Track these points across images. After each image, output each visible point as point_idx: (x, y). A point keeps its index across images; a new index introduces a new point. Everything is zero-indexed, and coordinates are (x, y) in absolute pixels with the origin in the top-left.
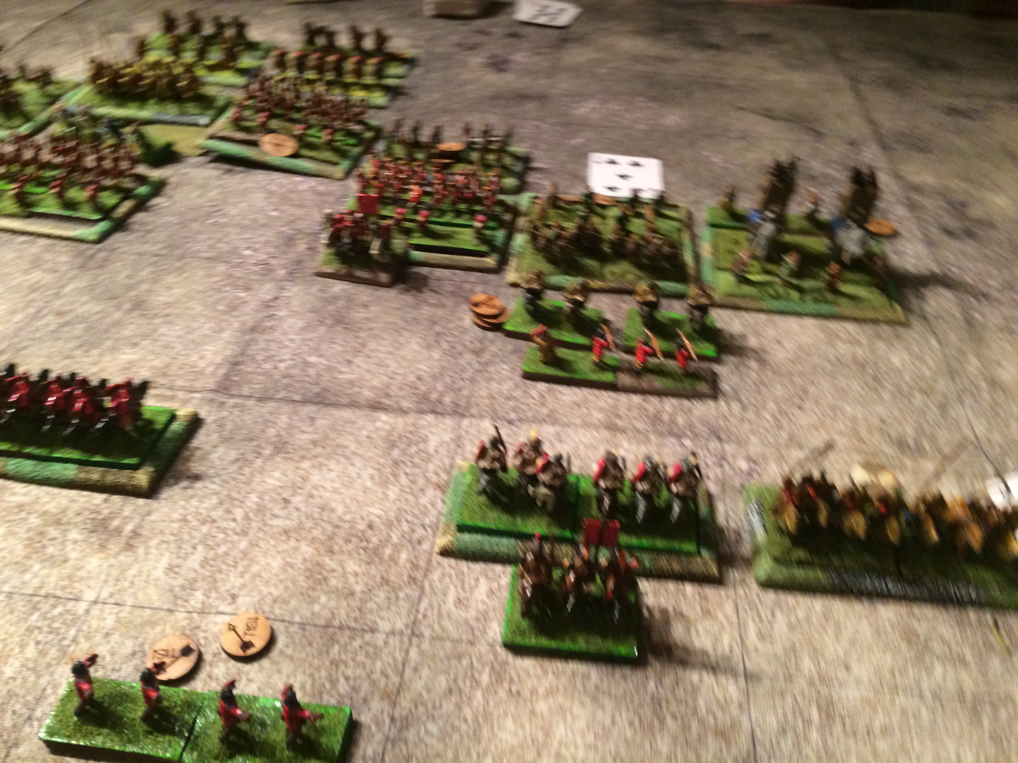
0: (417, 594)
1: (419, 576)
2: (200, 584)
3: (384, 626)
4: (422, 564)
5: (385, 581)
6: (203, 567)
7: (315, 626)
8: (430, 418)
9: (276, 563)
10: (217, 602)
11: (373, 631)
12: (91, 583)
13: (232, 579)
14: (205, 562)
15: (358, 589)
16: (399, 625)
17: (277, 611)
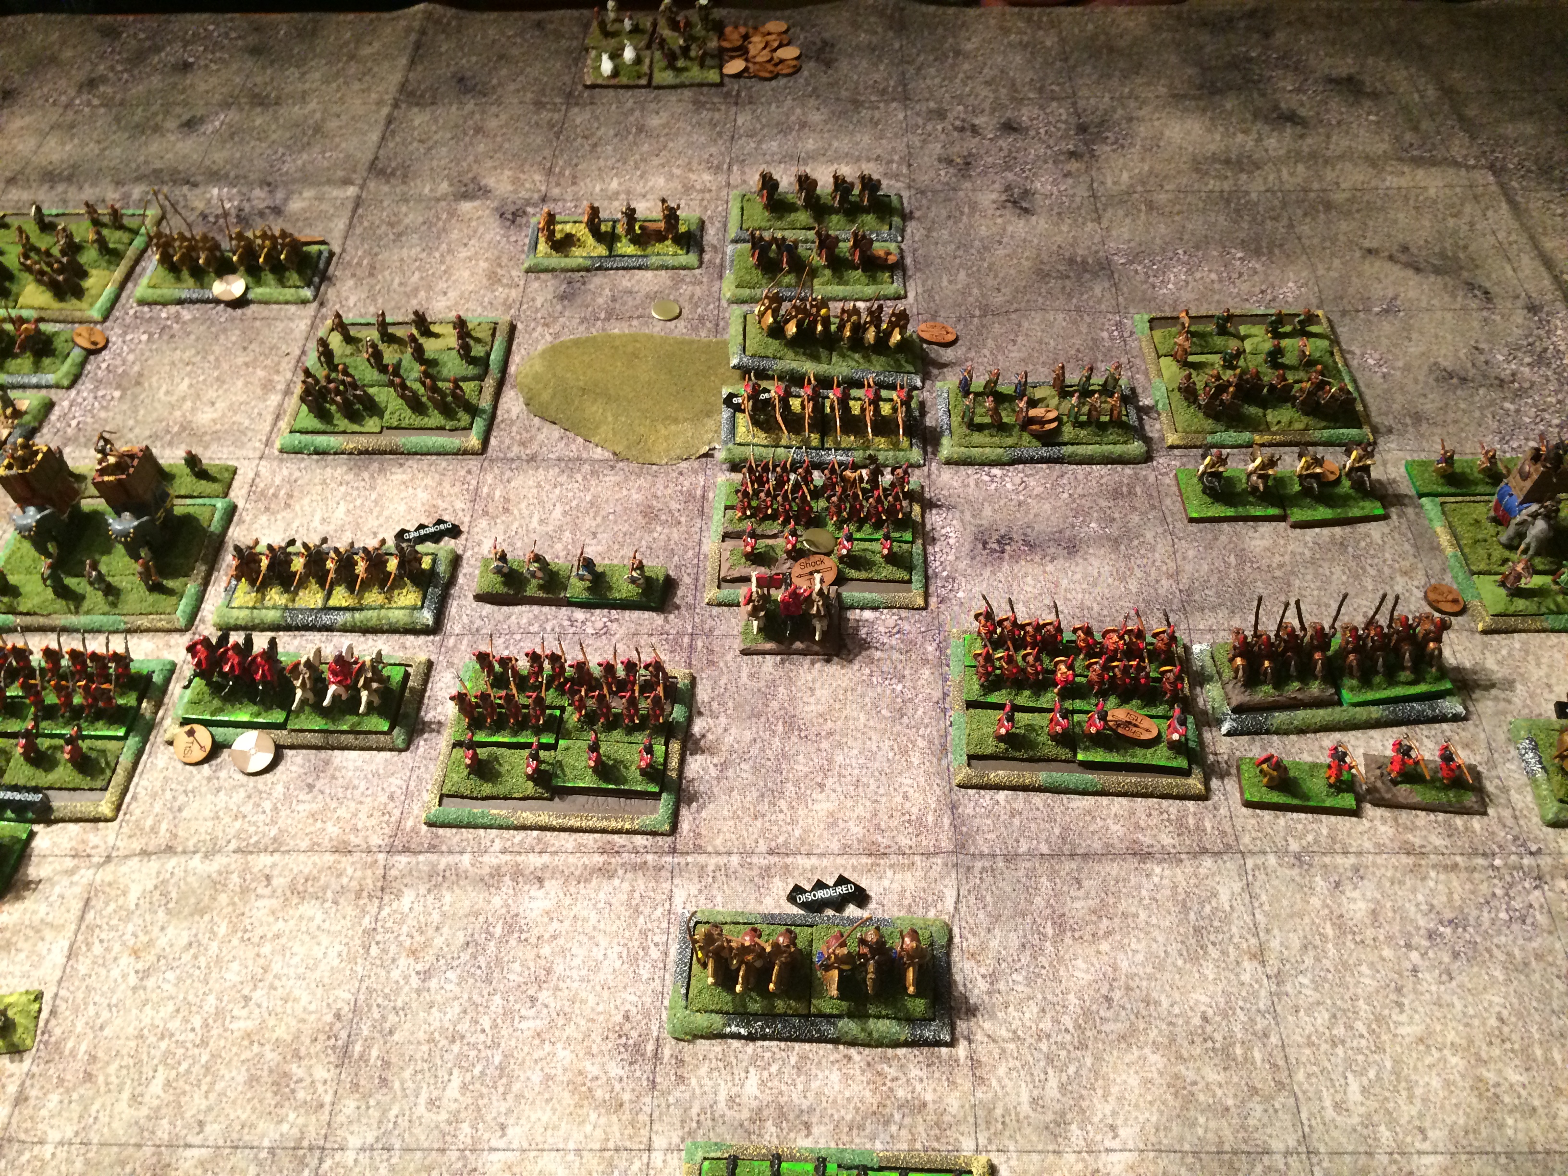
0: (1292, 1100)
1: (1283, 1076)
2: (1069, 1116)
3: (1277, 1145)
4: (1281, 1063)
5: (1254, 1091)
6: (1063, 1095)
7: (1207, 1153)
8: (1208, 862)
9: (1134, 1081)
10: (1099, 1138)
11: (1267, 1152)
12: (962, 1128)
13: (1099, 1106)
14: (1062, 1087)
15: (1230, 1102)
16: (1292, 1143)
17: (1165, 1141)
